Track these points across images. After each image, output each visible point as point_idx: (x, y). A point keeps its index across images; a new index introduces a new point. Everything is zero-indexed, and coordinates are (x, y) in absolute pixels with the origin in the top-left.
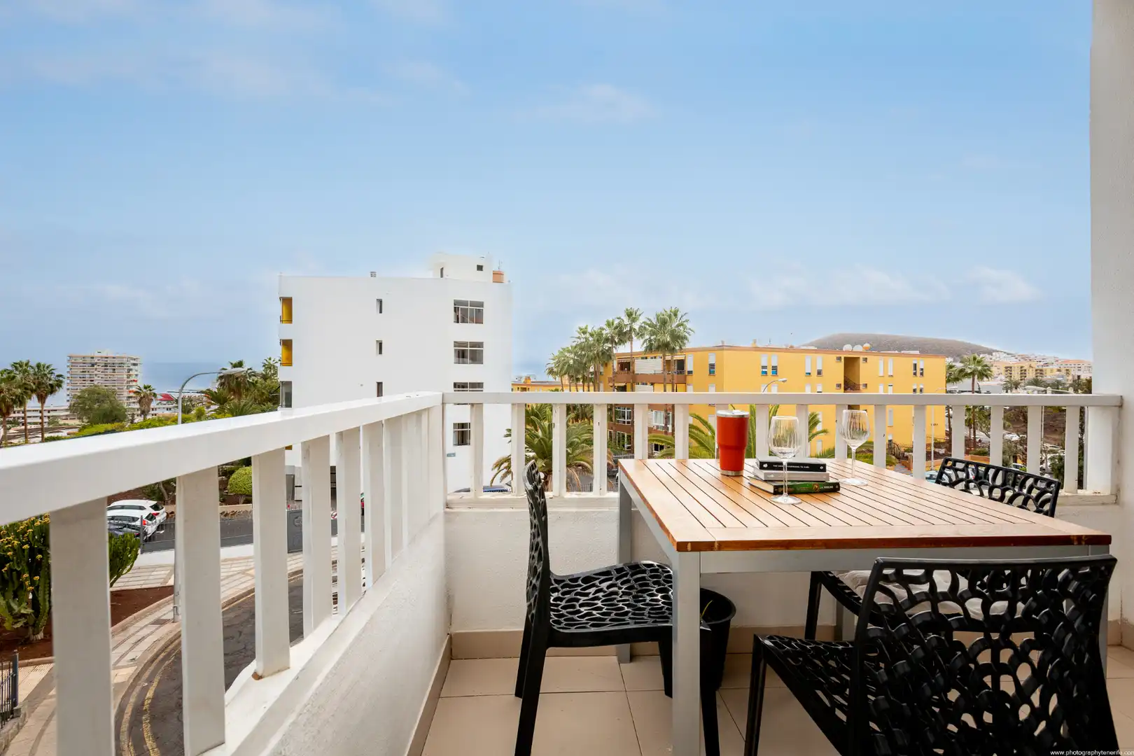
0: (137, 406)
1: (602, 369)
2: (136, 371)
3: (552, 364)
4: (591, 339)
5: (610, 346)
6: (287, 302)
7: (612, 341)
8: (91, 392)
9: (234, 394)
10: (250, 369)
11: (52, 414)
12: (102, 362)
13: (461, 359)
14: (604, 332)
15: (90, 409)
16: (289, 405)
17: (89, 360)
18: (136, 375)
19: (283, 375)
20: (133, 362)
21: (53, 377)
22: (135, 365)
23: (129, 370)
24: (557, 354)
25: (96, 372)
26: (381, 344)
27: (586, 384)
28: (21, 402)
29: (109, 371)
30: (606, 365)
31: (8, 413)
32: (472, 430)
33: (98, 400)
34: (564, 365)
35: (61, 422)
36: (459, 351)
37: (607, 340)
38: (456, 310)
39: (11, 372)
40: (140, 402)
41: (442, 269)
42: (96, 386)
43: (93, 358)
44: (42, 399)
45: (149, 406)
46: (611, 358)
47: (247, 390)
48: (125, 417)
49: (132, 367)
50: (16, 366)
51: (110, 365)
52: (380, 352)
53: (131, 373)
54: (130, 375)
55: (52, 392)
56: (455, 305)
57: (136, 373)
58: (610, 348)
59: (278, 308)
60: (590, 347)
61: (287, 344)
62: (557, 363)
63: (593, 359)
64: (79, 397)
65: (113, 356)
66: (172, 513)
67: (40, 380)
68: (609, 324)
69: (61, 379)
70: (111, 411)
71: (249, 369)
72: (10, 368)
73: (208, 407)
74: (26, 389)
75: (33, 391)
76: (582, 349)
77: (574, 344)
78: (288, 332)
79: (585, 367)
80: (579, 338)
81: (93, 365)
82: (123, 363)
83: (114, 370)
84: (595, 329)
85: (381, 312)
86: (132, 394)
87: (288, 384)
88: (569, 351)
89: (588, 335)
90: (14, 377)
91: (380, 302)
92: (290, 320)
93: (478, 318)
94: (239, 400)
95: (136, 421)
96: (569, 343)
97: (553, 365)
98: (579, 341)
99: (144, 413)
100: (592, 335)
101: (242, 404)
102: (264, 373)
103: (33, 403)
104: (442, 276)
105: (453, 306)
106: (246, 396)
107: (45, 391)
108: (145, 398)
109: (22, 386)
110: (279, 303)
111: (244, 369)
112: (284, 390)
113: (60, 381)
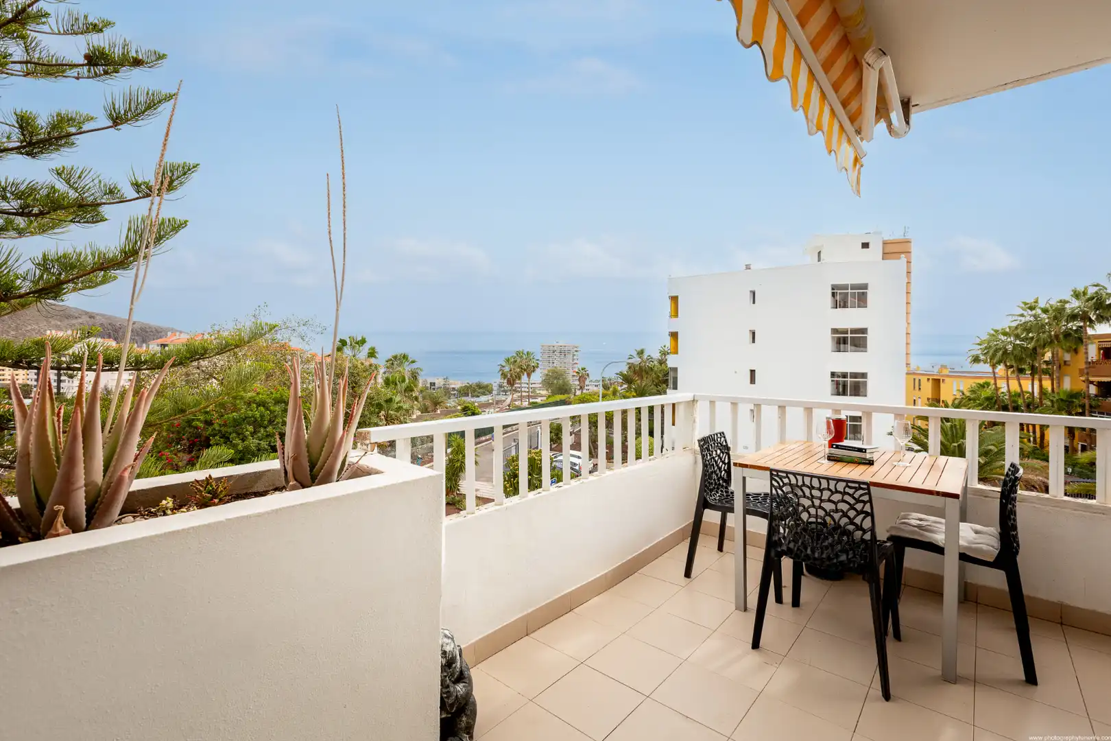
0: (578, 383)
1: (1067, 357)
2: (577, 356)
3: (977, 351)
4: (1044, 316)
5: (1082, 324)
6: (675, 299)
7: (1085, 317)
8: (554, 372)
9: (638, 376)
10: (650, 356)
11: (533, 386)
12: (559, 350)
13: (842, 346)
14: (1067, 306)
15: (552, 383)
16: (675, 388)
17: (551, 348)
18: (577, 359)
19: (671, 362)
20: (576, 349)
21: (534, 361)
22: (576, 351)
24: (985, 337)
25: (555, 357)
26: (754, 334)
27: (1036, 376)
28: (520, 378)
29: (563, 356)
30: (1076, 351)
31: (513, 385)
32: (864, 424)
33: (556, 378)
34: (996, 351)
35: (538, 392)
36: (839, 339)
37: (1073, 317)
38: (833, 295)
39: (515, 357)
40: (579, 380)
41: (819, 253)
42: (555, 367)
43: (553, 346)
44: (529, 375)
45: (584, 383)
46: (1082, 342)
47: (647, 373)
48: (570, 389)
49: (575, 353)
50: (518, 353)
51: (563, 352)
52: (754, 341)
53: (575, 357)
54: (574, 359)
55: (534, 371)
56: (833, 289)
58: (1081, 327)
59: (667, 306)
60: (1040, 327)
61: (674, 335)
62: (986, 348)
63: (1049, 343)
64: (547, 375)
65: (565, 345)
66: (597, 464)
67: (529, 363)
68: (1077, 295)
69: (538, 362)
70: (564, 385)
71: (648, 356)
72: (515, 355)
73: (621, 386)
74: (522, 369)
75: (525, 370)
76: (1029, 331)
77: (1014, 324)
78: (675, 325)
79: (1034, 353)
80: (1022, 315)
81: (554, 352)
82: (570, 350)
83: (565, 355)
84: (1051, 302)
85: (754, 302)
86: (575, 374)
87: (675, 370)
88: (1005, 334)
89: (1039, 311)
90: (516, 361)
91: (754, 293)
92: (676, 315)
93: (862, 300)
94: (642, 381)
95: (577, 394)
96: (1007, 323)
97: (979, 352)
98: (1023, 320)
99: (581, 388)
100: (1045, 311)
101: (644, 384)
102: (660, 358)
103: (524, 378)
104: (819, 260)
105: (830, 291)
106: (647, 378)
107: (530, 370)
108: (583, 377)
109: (520, 367)
110: (668, 302)
111: (645, 357)
112: (671, 374)
113: (538, 364)
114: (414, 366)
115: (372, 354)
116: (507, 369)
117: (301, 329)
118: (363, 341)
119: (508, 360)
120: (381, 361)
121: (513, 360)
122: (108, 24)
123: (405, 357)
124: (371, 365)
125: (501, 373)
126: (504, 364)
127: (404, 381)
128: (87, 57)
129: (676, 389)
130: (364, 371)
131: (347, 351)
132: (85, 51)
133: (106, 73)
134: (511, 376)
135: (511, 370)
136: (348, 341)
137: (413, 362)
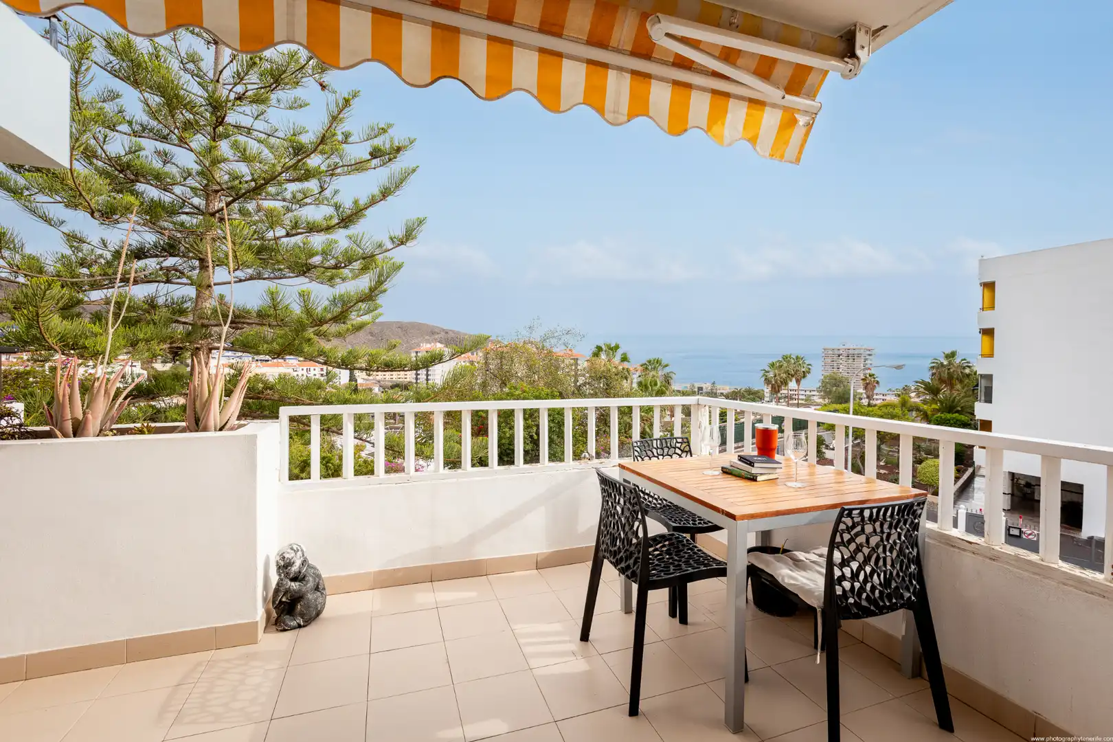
0: (863, 391)
2: (871, 360)
6: (990, 286)
8: (831, 378)
9: (947, 385)
10: (965, 360)
11: (805, 393)
12: (845, 354)
15: (830, 392)
16: (987, 399)
17: (836, 352)
18: (871, 364)
19: (983, 367)
20: (868, 353)
21: (805, 366)
22: (870, 355)
23: (865, 360)
25: (841, 361)
28: (786, 384)
29: (850, 361)
31: (779, 391)
33: (835, 385)
35: (811, 400)
39: (781, 361)
40: (865, 387)
42: (838, 373)
43: (839, 350)
44: (798, 381)
45: (873, 392)
49: (868, 357)
50: (786, 358)
51: (851, 355)
53: (867, 362)
54: (866, 364)
55: (804, 377)
57: (871, 362)
61: (990, 333)
64: (823, 381)
65: (855, 347)
67: (797, 368)
69: (810, 367)
70: (844, 394)
71: (962, 360)
74: (789, 374)
75: (793, 376)
78: (989, 320)
81: (839, 356)
82: (861, 354)
83: (854, 359)
86: (860, 381)
87: (989, 378)
90: (782, 365)
92: (992, 307)
94: (951, 391)
99: (868, 397)
101: (952, 396)
103: (793, 384)
107: (800, 376)
108: (870, 384)
109: (787, 372)
110: (979, 290)
111: (957, 360)
112: (983, 383)
113: (810, 369)
114: (667, 370)
115: (624, 359)
116: (771, 375)
117: (565, 338)
118: (617, 347)
119: (772, 365)
120: (634, 365)
121: (778, 364)
122: (390, 126)
123: (658, 362)
124: (623, 369)
125: (763, 379)
126: (767, 369)
127: (656, 384)
128: (371, 154)
129: (991, 402)
130: (616, 375)
131: (603, 356)
132: (369, 149)
133: (390, 160)
134: (776, 382)
135: (775, 376)
136: (603, 347)
137: (666, 366)
